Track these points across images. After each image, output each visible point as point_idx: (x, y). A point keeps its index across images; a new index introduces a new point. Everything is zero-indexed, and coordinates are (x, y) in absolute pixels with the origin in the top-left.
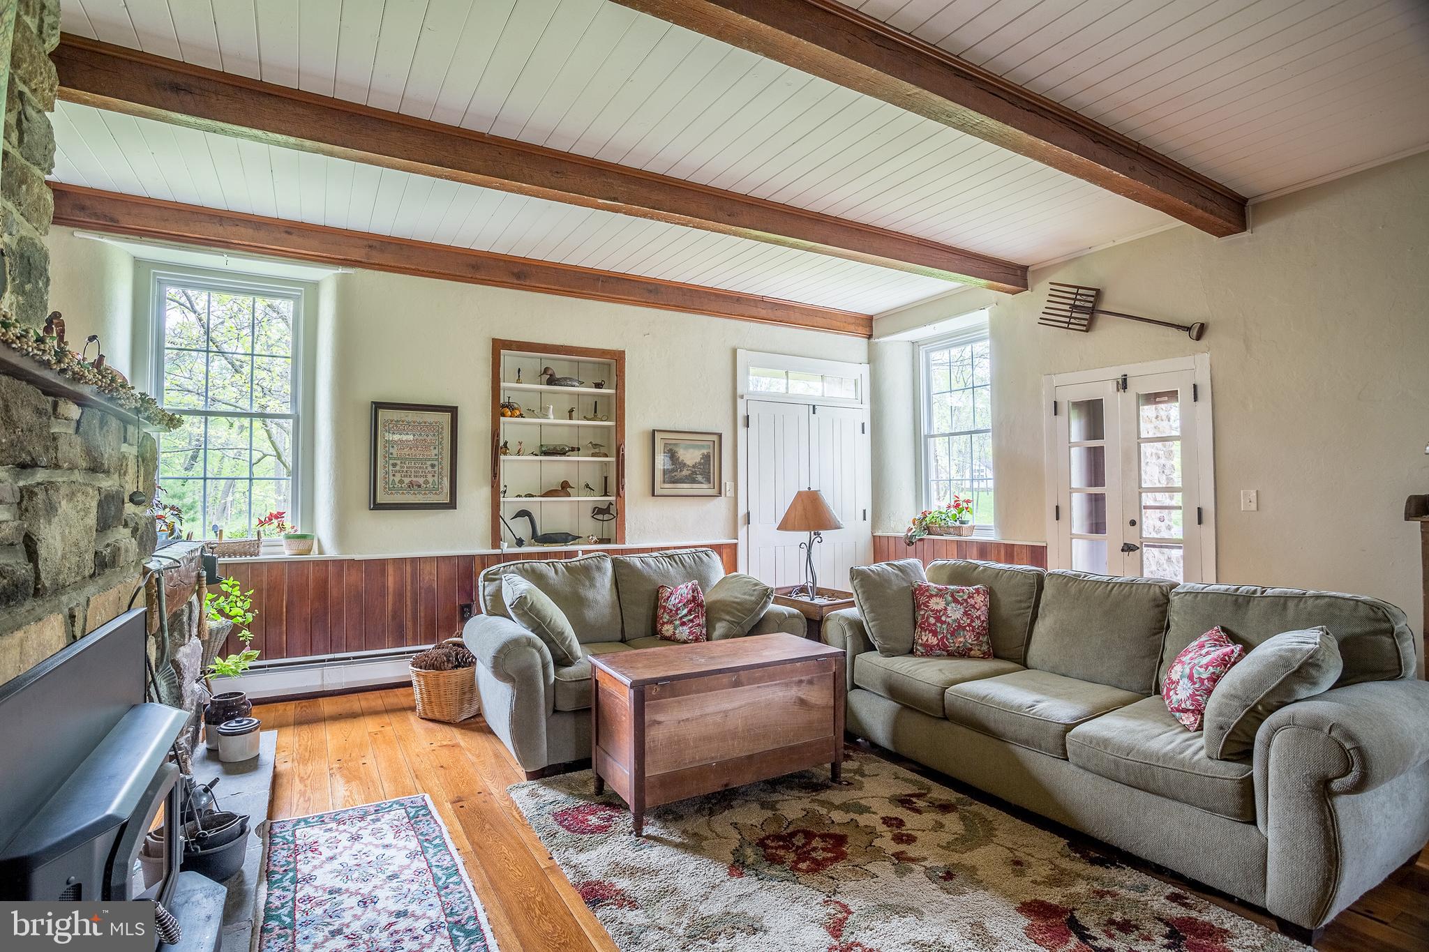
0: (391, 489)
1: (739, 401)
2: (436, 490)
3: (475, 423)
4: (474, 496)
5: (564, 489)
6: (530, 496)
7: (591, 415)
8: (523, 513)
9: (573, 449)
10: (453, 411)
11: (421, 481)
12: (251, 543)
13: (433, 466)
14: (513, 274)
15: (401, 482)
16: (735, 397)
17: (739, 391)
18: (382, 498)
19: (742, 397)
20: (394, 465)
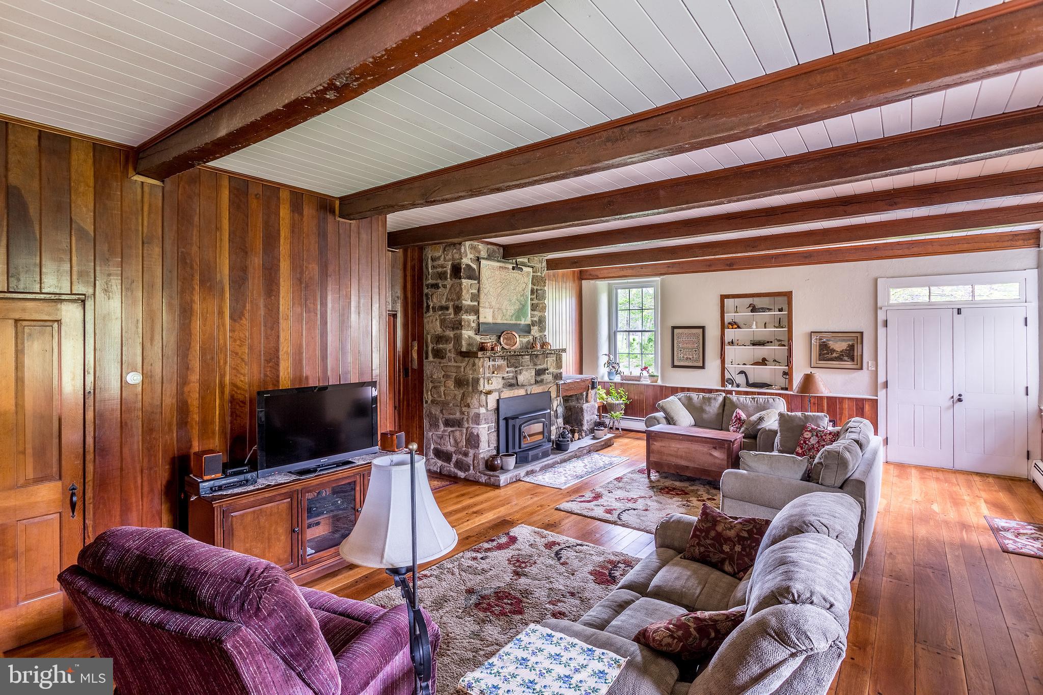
0: (680, 360)
1: (879, 312)
2: (696, 361)
3: (713, 333)
4: (713, 363)
5: (764, 362)
6: (744, 364)
7: (777, 325)
8: (742, 372)
9: (768, 342)
10: (703, 328)
11: (691, 357)
12: (638, 377)
13: (696, 351)
14: (727, 265)
15: (683, 357)
16: (876, 308)
17: (879, 305)
18: (676, 364)
19: (881, 308)
20: (681, 351)
